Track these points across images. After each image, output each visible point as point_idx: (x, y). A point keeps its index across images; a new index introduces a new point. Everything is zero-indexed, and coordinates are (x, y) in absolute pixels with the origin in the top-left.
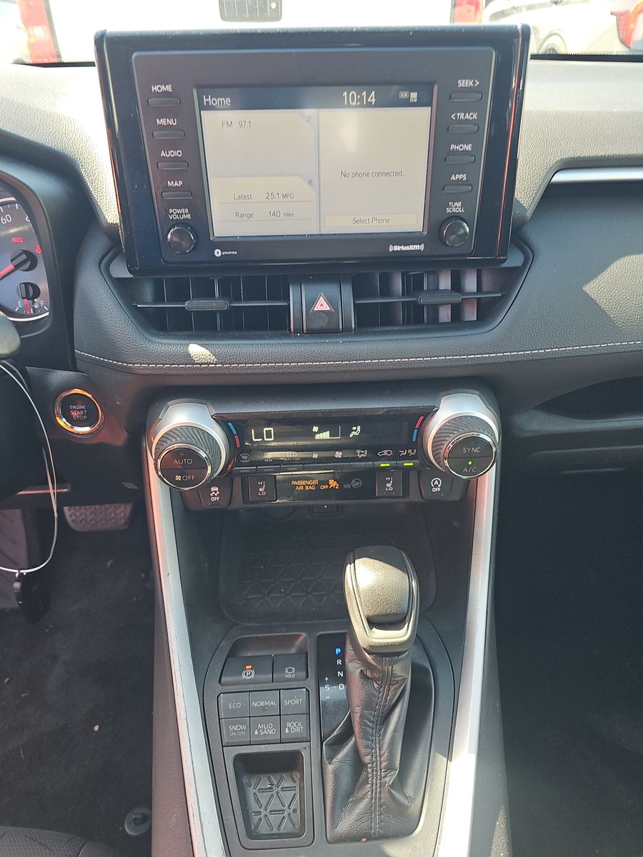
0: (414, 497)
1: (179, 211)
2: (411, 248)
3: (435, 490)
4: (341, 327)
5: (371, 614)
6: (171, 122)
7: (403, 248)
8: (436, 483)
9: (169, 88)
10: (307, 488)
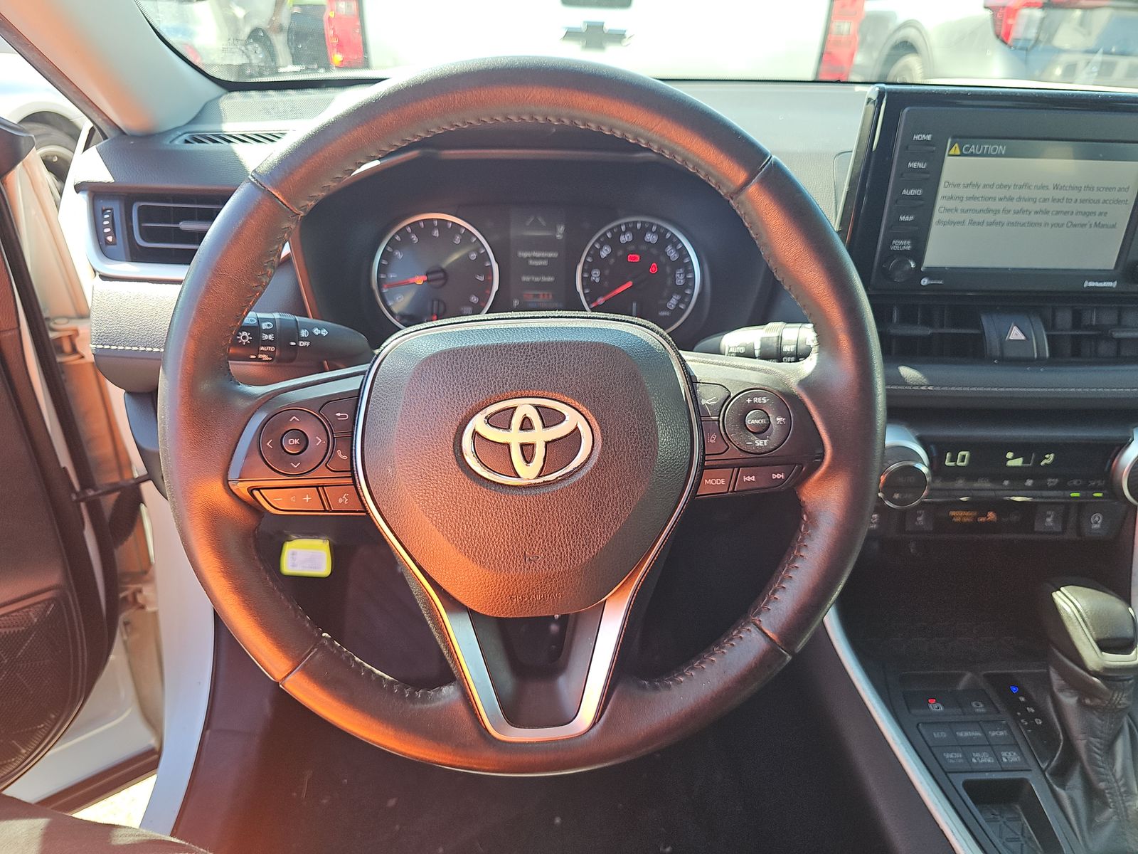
0: (1071, 535)
1: (901, 243)
2: (1105, 284)
3: (1095, 526)
4: (1036, 356)
5: (1102, 637)
6: (921, 165)
7: (1097, 284)
8: (1097, 519)
9: (929, 137)
10: (965, 520)
